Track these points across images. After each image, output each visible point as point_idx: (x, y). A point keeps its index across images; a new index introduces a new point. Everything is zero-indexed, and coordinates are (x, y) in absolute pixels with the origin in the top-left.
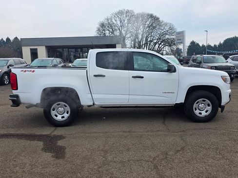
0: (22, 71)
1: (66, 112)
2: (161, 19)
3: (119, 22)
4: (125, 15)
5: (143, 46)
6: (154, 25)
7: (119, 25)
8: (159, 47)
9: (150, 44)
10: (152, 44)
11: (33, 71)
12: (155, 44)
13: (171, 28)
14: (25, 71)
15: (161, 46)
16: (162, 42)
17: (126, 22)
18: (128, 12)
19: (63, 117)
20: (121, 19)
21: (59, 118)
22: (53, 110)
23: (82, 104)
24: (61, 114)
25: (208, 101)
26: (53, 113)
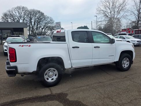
0: (20, 46)
2: (45, 14)
3: (18, 14)
4: (22, 10)
5: (36, 30)
6: (41, 17)
7: (18, 16)
8: (45, 31)
9: (39, 29)
10: (41, 29)
11: (30, 46)
12: (43, 29)
13: (51, 20)
14: (23, 46)
15: (46, 30)
16: (46, 28)
17: (23, 14)
18: (23, 8)
19: (52, 79)
20: (19, 12)
21: (50, 80)
22: (46, 75)
23: (65, 68)
24: (51, 77)
25: (128, 59)
26: (46, 77)
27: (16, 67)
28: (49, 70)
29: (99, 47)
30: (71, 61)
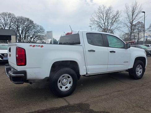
0: (31, 46)
1: (68, 83)
2: (34, 22)
3: (3, 21)
4: (8, 17)
5: (23, 39)
6: (30, 25)
7: (3, 23)
8: (34, 40)
9: (27, 38)
10: (29, 38)
11: (42, 46)
12: (31, 38)
13: (41, 29)
14: (34, 46)
15: (35, 39)
16: (36, 37)
17: (9, 21)
18: (10, 14)
19: (66, 88)
20: (4, 18)
21: (64, 89)
22: (59, 82)
23: (81, 74)
24: (64, 85)
25: (141, 66)
26: (59, 85)
27: (25, 72)
28: (63, 77)
29: (115, 52)
30: (87, 66)
